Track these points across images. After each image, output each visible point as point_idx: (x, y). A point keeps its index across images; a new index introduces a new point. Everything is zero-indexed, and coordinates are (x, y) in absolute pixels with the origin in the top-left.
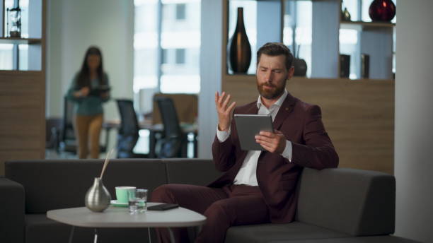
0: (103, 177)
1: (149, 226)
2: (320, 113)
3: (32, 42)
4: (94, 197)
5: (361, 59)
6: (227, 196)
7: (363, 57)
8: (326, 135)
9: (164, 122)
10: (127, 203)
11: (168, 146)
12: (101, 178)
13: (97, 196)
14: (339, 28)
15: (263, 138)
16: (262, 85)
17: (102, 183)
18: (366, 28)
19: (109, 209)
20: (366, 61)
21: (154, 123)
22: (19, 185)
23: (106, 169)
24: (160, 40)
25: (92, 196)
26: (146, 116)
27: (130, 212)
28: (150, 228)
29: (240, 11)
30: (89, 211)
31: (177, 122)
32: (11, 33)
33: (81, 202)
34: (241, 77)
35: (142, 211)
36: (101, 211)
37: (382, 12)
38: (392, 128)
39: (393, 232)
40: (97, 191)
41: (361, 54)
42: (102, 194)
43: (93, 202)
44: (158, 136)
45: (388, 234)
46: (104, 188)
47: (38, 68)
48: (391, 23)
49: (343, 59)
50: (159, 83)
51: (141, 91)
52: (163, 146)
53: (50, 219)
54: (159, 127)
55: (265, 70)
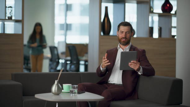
1: (76, 101)
2: (145, 53)
3: (16, 21)
4: (55, 88)
6: (107, 88)
7: (159, 28)
8: (148, 61)
9: (71, 56)
10: (69, 91)
11: (73, 67)
12: (58, 80)
13: (56, 88)
14: (149, 16)
15: (132, 64)
16: (121, 39)
17: (59, 82)
18: (160, 15)
19: (61, 94)
20: (160, 30)
21: (66, 56)
22: (20, 83)
23: (60, 76)
24: (66, 20)
25: (54, 88)
26: (62, 53)
28: (77, 102)
29: (106, 8)
30: (52, 94)
31: (77, 56)
32: (8, 17)
33: (50, 91)
34: (106, 37)
36: (58, 94)
37: (167, 7)
38: (175, 58)
39: (182, 104)
40: (57, 86)
41: (159, 26)
42: (58, 87)
43: (55, 91)
44: (68, 62)
45: (179, 104)
46: (59, 85)
47: (21, 32)
48: (171, 13)
49: (151, 29)
50: (66, 39)
51: (59, 43)
52: (71, 66)
53: (36, 98)
54: (69, 58)
55: (122, 32)
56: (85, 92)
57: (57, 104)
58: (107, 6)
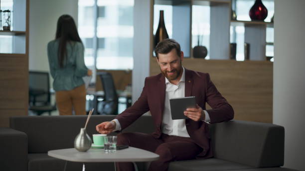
0: (86, 128)
1: (115, 161)
3: (17, 34)
4: (81, 141)
5: (245, 46)
7: (246, 45)
9: (104, 90)
10: (103, 146)
11: (107, 106)
12: (85, 128)
13: (83, 140)
14: (229, 25)
15: (189, 113)
17: (86, 132)
18: (247, 25)
19: (90, 150)
20: (248, 48)
21: (97, 90)
22: (23, 133)
23: (89, 122)
24: (96, 31)
25: (79, 141)
26: (91, 85)
27: (105, 152)
28: (116, 163)
29: (162, 13)
30: (77, 151)
31: (114, 89)
32: (4, 27)
33: (72, 145)
35: (113, 151)
36: (85, 151)
37: (258, 12)
38: (271, 93)
39: (282, 165)
40: (83, 137)
41: (245, 43)
42: (86, 138)
43: (80, 145)
44: (100, 100)
45: (279, 166)
46: (87, 135)
47: (24, 52)
48: (264, 22)
49: (232, 46)
50: (96, 62)
53: (50, 157)
54: (101, 93)
56: (128, 147)
57: (84, 166)
58: (162, 9)
